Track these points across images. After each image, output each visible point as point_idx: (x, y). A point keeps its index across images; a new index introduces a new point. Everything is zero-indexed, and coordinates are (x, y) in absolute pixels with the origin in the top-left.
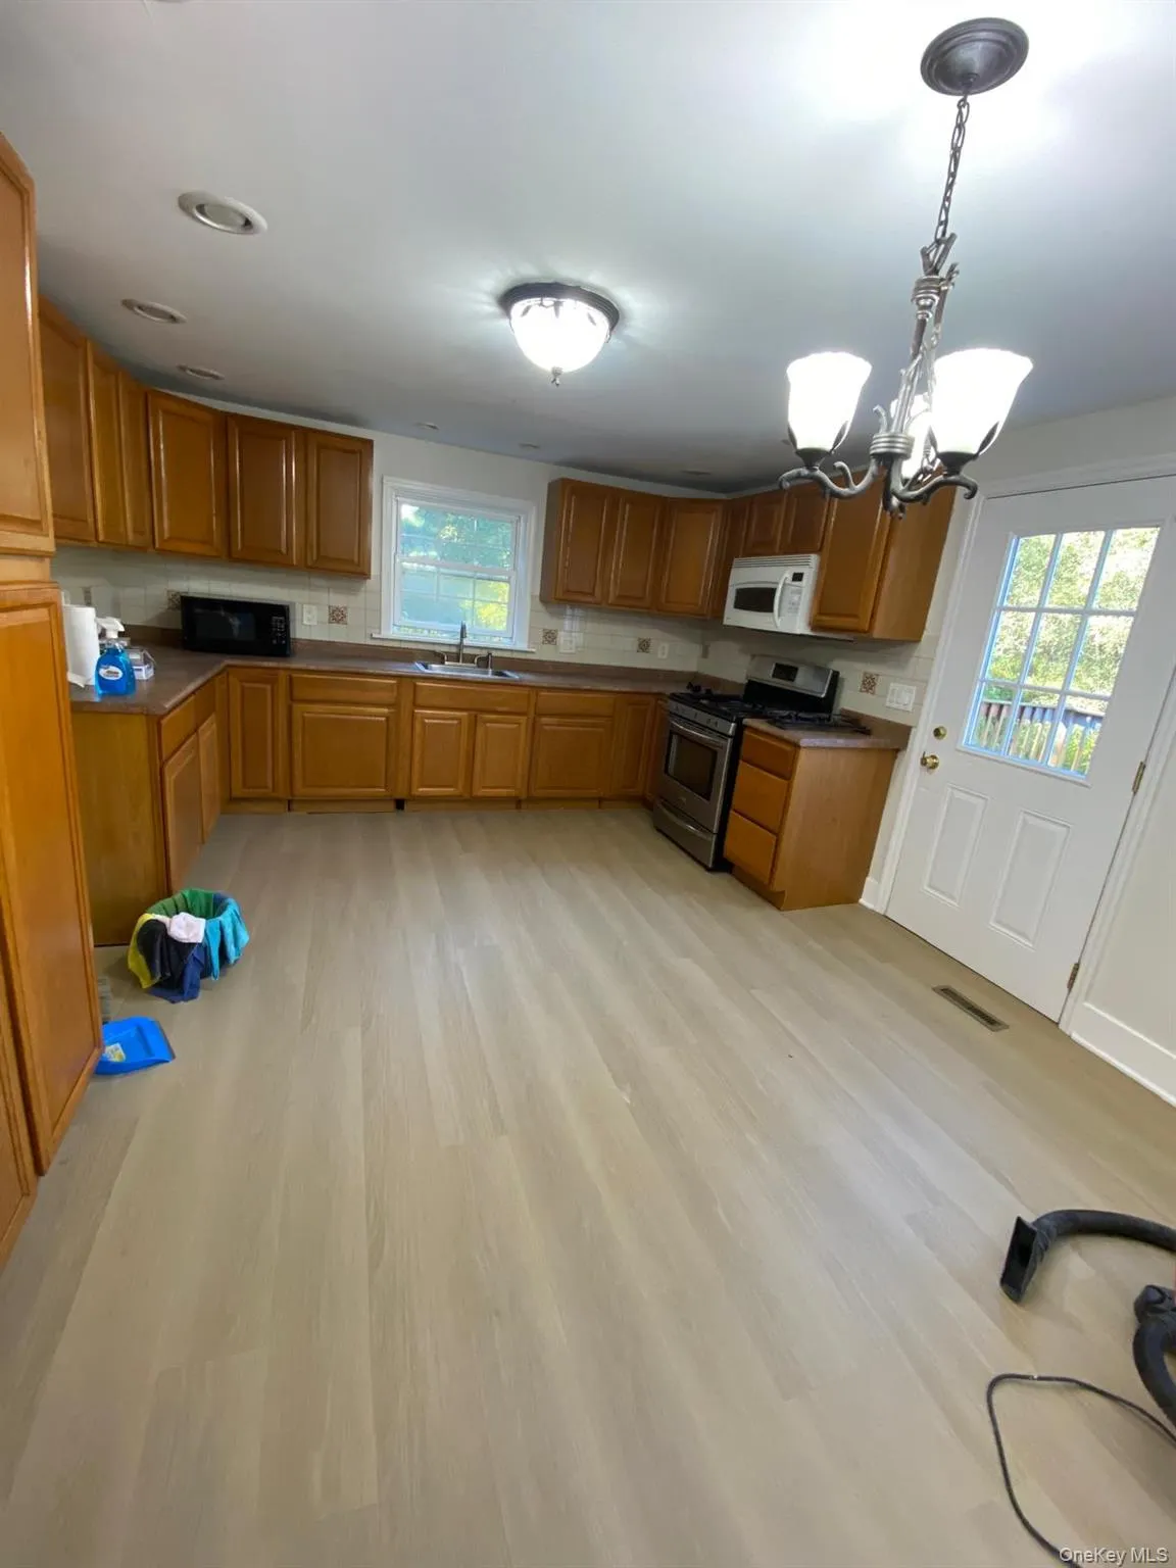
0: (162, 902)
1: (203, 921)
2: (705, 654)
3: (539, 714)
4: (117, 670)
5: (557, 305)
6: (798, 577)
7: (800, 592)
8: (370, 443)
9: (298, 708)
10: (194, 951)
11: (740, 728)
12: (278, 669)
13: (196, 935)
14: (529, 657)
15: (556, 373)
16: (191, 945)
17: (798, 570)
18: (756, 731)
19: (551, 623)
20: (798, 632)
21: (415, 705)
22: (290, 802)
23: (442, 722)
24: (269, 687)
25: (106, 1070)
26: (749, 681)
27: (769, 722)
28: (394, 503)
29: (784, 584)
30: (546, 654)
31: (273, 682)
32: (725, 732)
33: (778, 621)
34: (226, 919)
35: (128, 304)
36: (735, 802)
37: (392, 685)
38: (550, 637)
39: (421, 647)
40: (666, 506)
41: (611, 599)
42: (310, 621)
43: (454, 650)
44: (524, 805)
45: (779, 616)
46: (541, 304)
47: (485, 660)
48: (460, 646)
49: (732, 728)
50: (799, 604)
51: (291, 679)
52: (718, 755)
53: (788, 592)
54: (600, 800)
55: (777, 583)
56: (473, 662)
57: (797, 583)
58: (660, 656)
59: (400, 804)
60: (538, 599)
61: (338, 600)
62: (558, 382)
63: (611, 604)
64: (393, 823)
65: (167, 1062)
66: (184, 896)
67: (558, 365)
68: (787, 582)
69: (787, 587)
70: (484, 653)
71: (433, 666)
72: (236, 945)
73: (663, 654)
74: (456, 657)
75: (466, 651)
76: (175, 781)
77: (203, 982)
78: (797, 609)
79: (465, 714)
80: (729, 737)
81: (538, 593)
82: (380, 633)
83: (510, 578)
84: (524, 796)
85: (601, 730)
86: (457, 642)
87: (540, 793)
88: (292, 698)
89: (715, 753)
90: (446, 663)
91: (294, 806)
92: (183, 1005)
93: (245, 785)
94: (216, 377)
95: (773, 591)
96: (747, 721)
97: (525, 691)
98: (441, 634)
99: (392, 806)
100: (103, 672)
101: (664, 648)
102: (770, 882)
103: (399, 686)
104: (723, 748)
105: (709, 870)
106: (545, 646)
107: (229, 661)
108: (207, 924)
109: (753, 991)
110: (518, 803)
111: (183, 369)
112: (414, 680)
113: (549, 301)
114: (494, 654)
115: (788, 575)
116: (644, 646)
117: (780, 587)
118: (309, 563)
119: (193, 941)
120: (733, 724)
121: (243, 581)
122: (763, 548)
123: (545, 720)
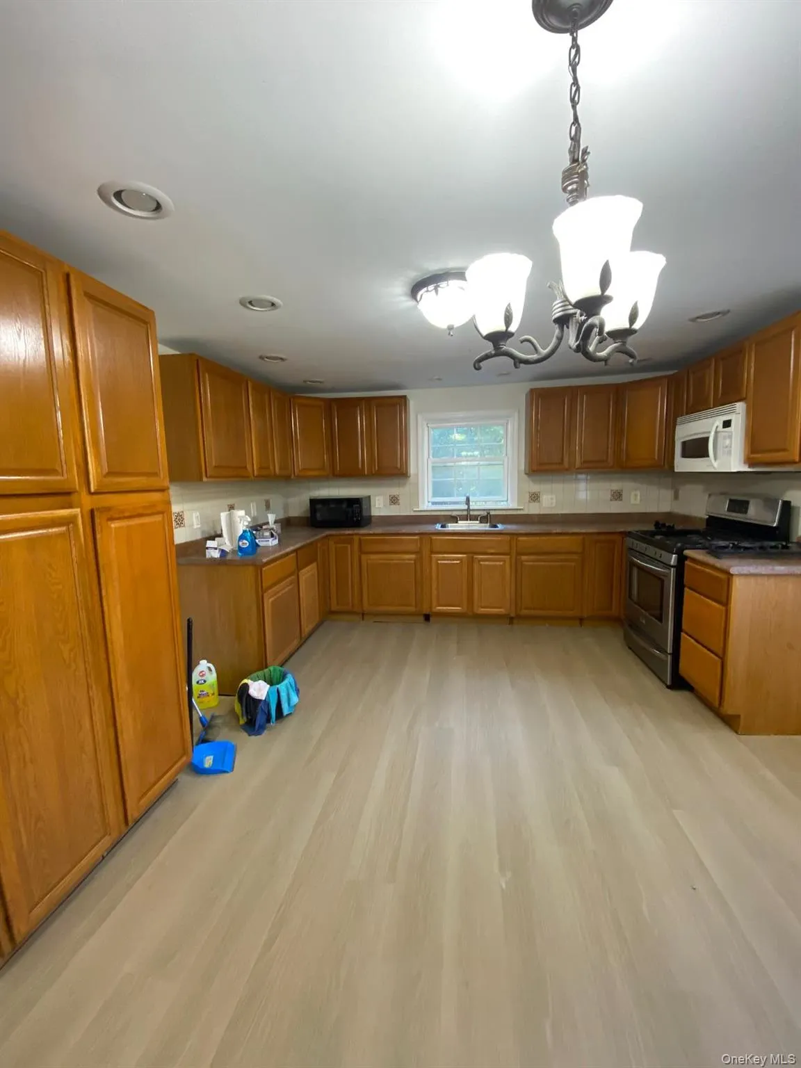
0: (257, 673)
1: (268, 686)
2: (676, 497)
3: (519, 554)
4: (246, 542)
5: (436, 289)
6: (727, 424)
7: (730, 437)
8: (404, 397)
9: (364, 557)
10: (261, 704)
11: (682, 559)
12: (352, 535)
13: (262, 695)
14: (519, 512)
15: (450, 328)
16: (260, 701)
17: (726, 418)
18: (694, 560)
19: (535, 488)
20: (734, 470)
21: (432, 552)
22: (363, 614)
23: (449, 562)
24: (349, 546)
25: (198, 770)
26: (710, 516)
27: (709, 553)
28: (426, 429)
29: (716, 432)
30: (534, 509)
31: (351, 542)
32: (668, 563)
33: (715, 464)
34: (282, 687)
35: (261, 358)
36: (684, 626)
37: (417, 540)
38: (535, 497)
39: (443, 513)
40: (619, 390)
41: (578, 464)
42: (380, 506)
43: (465, 513)
44: (515, 621)
45: (715, 459)
46: (427, 291)
47: (486, 517)
48: (468, 510)
49: (673, 559)
50: (731, 447)
51: (360, 540)
52: (665, 583)
53: (720, 436)
54: (581, 620)
55: (710, 432)
56: (477, 520)
57: (726, 429)
58: (633, 501)
59: (427, 618)
60: (523, 473)
61: (395, 491)
62: (452, 334)
63: (578, 469)
64: (421, 631)
65: (227, 772)
66: (270, 670)
67: (451, 323)
68: (718, 430)
69: (719, 434)
70: (485, 513)
71: (449, 525)
72: (289, 704)
73: (635, 500)
74: (465, 518)
75: (472, 513)
76: (272, 602)
77: (268, 725)
78: (730, 451)
79: (465, 556)
80: (672, 566)
81: (523, 467)
82: (418, 508)
83: (504, 461)
84: (513, 615)
85: (573, 564)
86: (466, 507)
87: (525, 612)
88: (361, 552)
89: (662, 581)
90: (459, 522)
91: (365, 617)
92: (253, 737)
93: (338, 604)
94: (320, 382)
95: (707, 439)
96: (687, 552)
97: (508, 538)
98: (454, 503)
99: (422, 618)
100: (241, 543)
101: (636, 495)
102: (720, 704)
103: (421, 540)
104: (668, 576)
105: (668, 687)
106: (531, 504)
107: (328, 532)
108: (269, 688)
109: (674, 811)
110: (511, 620)
111: (305, 381)
112: (431, 536)
113: (431, 287)
114: (492, 513)
115: (719, 422)
116: (617, 496)
117: (713, 433)
118: (374, 472)
119: (260, 698)
120: (674, 556)
121: (339, 487)
122: (699, 405)
123: (524, 558)
